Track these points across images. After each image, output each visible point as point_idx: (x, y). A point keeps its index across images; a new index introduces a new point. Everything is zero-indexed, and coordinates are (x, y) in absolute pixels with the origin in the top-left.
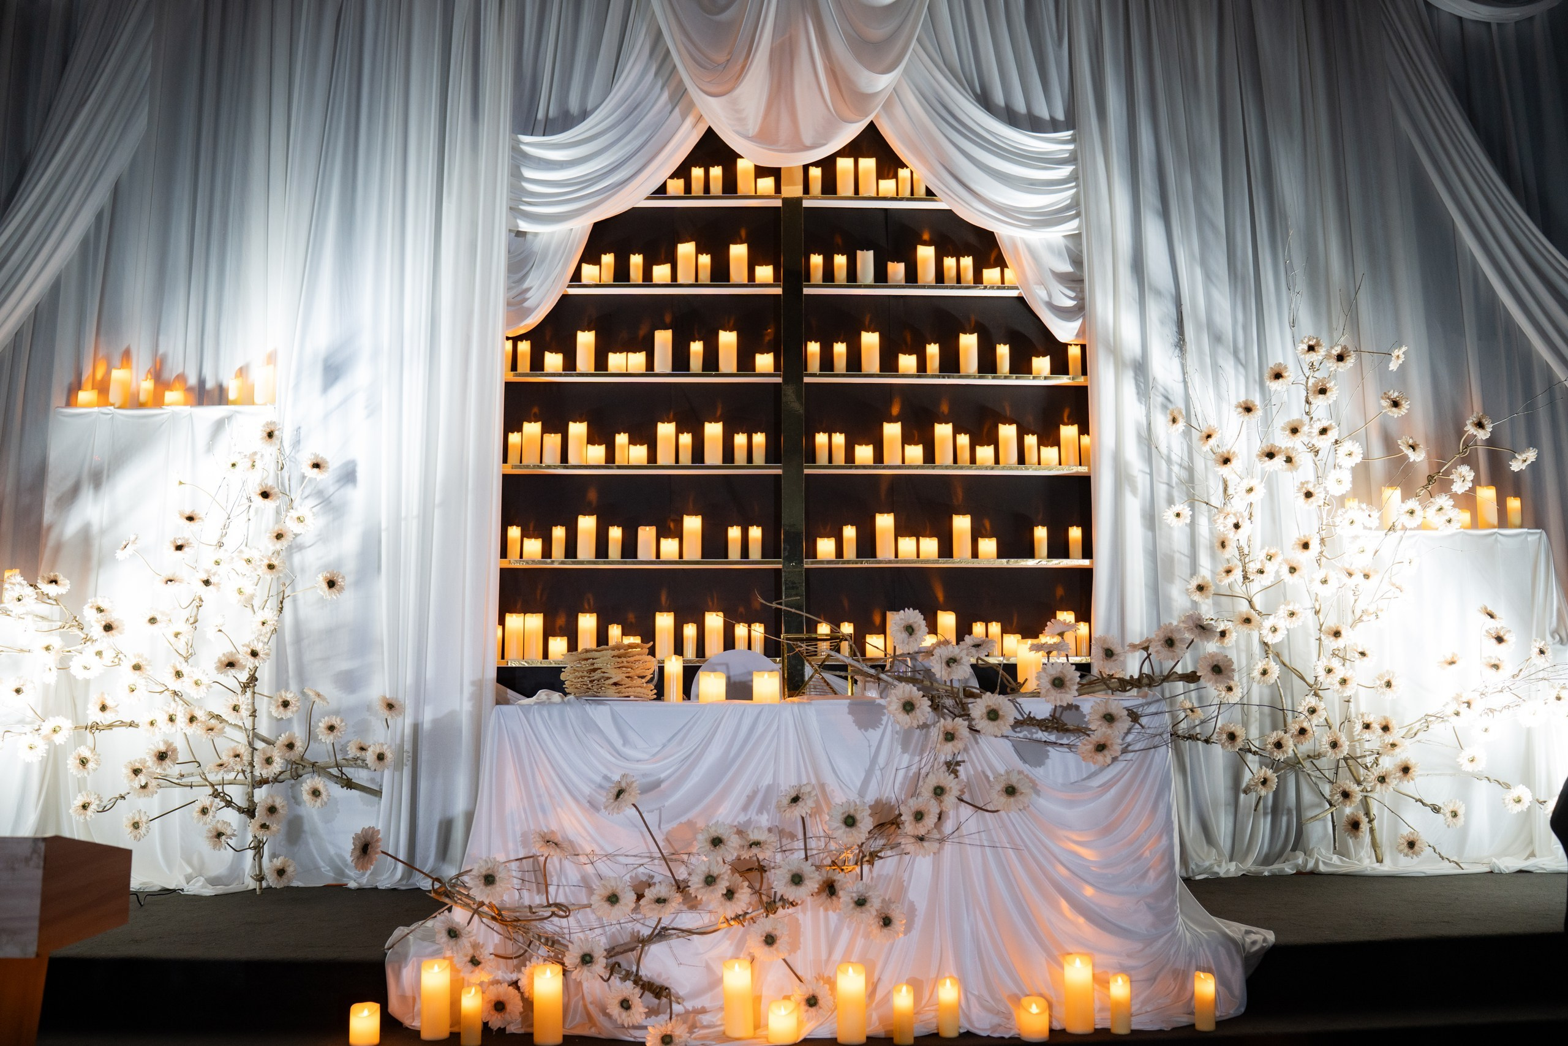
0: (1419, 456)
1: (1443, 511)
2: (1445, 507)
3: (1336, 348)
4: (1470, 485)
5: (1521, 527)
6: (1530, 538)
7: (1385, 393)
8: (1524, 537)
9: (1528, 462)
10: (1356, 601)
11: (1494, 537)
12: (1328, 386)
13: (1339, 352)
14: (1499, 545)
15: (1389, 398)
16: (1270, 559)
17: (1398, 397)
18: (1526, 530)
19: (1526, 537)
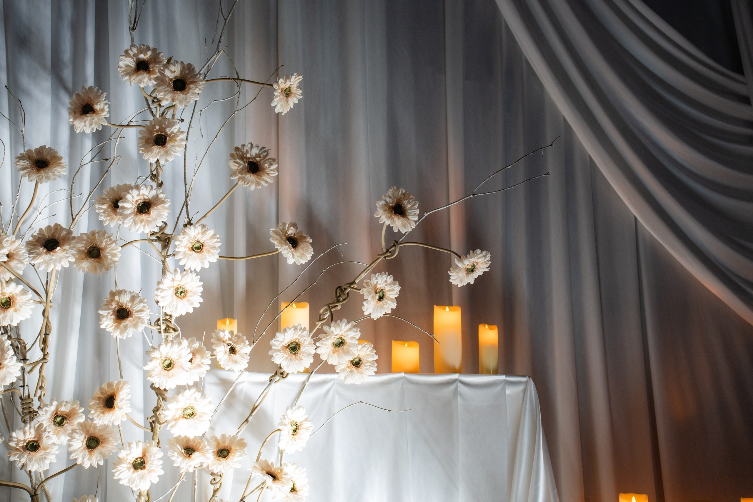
0: (302, 256)
1: (345, 347)
2: (348, 340)
3: (173, 68)
4: (394, 305)
5: (496, 372)
6: (509, 391)
7: (237, 149)
8: (499, 388)
9: (478, 273)
10: (215, 491)
11: (452, 387)
12: (168, 131)
13: (177, 73)
14: (459, 399)
15: (242, 158)
16: (60, 424)
17: (258, 155)
18: (503, 377)
19: (503, 389)
